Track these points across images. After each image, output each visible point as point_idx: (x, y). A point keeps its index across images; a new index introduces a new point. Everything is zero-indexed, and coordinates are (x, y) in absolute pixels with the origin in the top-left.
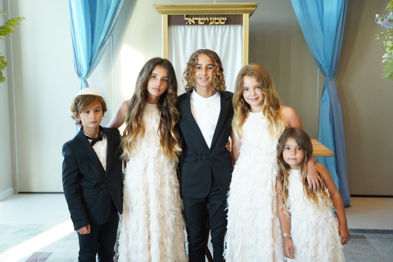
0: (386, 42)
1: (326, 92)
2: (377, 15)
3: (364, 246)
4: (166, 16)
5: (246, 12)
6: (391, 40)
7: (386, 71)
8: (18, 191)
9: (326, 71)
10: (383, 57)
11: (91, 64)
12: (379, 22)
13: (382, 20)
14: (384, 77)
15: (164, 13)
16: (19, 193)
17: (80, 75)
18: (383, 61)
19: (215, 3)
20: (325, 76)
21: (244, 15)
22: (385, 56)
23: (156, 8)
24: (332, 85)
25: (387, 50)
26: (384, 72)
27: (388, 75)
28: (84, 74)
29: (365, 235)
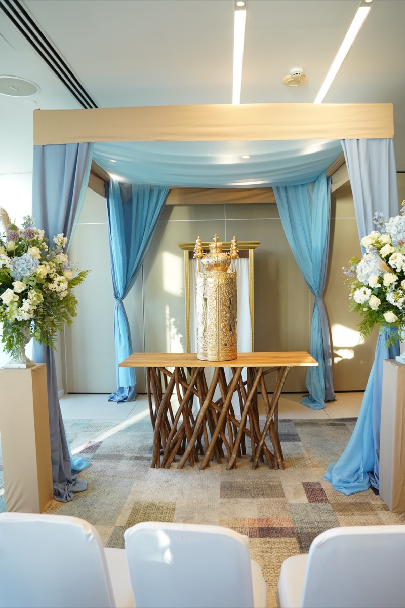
0: (350, 286)
1: (316, 308)
2: (343, 268)
3: (344, 431)
4: (188, 251)
5: (251, 248)
6: (354, 284)
7: (351, 307)
8: (68, 392)
9: (316, 292)
10: (350, 296)
11: (126, 289)
12: (345, 272)
13: (347, 271)
14: (350, 311)
15: (185, 249)
16: (69, 393)
17: (117, 297)
18: (350, 299)
19: (226, 242)
20: (316, 296)
21: (250, 250)
22: (350, 295)
23: (180, 246)
24: (320, 303)
25: (352, 291)
26: (349, 307)
27: (352, 310)
28: (120, 296)
29: (346, 422)
